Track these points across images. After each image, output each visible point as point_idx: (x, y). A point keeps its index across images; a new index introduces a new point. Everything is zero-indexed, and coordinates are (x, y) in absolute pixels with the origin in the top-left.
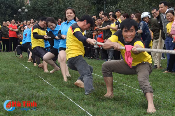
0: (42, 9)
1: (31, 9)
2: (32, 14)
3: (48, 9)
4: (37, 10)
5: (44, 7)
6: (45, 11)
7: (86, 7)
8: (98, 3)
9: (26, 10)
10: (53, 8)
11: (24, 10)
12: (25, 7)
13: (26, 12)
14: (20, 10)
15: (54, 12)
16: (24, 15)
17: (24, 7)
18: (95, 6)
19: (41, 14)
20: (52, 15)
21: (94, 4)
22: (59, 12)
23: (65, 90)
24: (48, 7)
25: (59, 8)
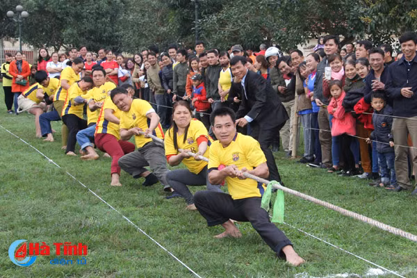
0: (59, 11)
1: (36, 11)
2: (36, 22)
3: (73, 12)
4: (49, 12)
5: (64, 6)
6: (67, 16)
7: (158, 10)
8: (183, 6)
9: (25, 13)
10: (85, 10)
11: (20, 12)
12: (22, 5)
13: (26, 18)
14: (10, 13)
15: (86, 18)
16: (21, 23)
17: (19, 7)
18: (177, 11)
19: (57, 21)
20: (83, 24)
21: (173, 7)
22: (97, 19)
23: (131, 212)
24: (75, 7)
25: (98, 9)
